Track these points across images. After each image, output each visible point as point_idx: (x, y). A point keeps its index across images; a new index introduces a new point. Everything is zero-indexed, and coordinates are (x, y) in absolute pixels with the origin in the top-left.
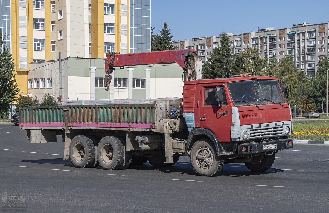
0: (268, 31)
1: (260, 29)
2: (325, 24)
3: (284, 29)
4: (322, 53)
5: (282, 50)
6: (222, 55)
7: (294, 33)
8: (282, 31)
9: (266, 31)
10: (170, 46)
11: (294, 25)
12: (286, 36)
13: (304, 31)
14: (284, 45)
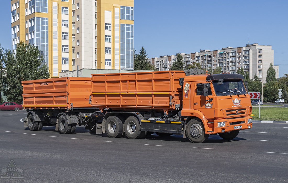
0: (206, 52)
1: (201, 50)
2: (241, 47)
3: (217, 50)
4: (240, 66)
5: (215, 63)
6: (178, 67)
7: (222, 53)
8: (215, 52)
9: (205, 51)
10: (145, 61)
11: (222, 48)
12: (218, 55)
13: (229, 52)
14: (216, 60)
